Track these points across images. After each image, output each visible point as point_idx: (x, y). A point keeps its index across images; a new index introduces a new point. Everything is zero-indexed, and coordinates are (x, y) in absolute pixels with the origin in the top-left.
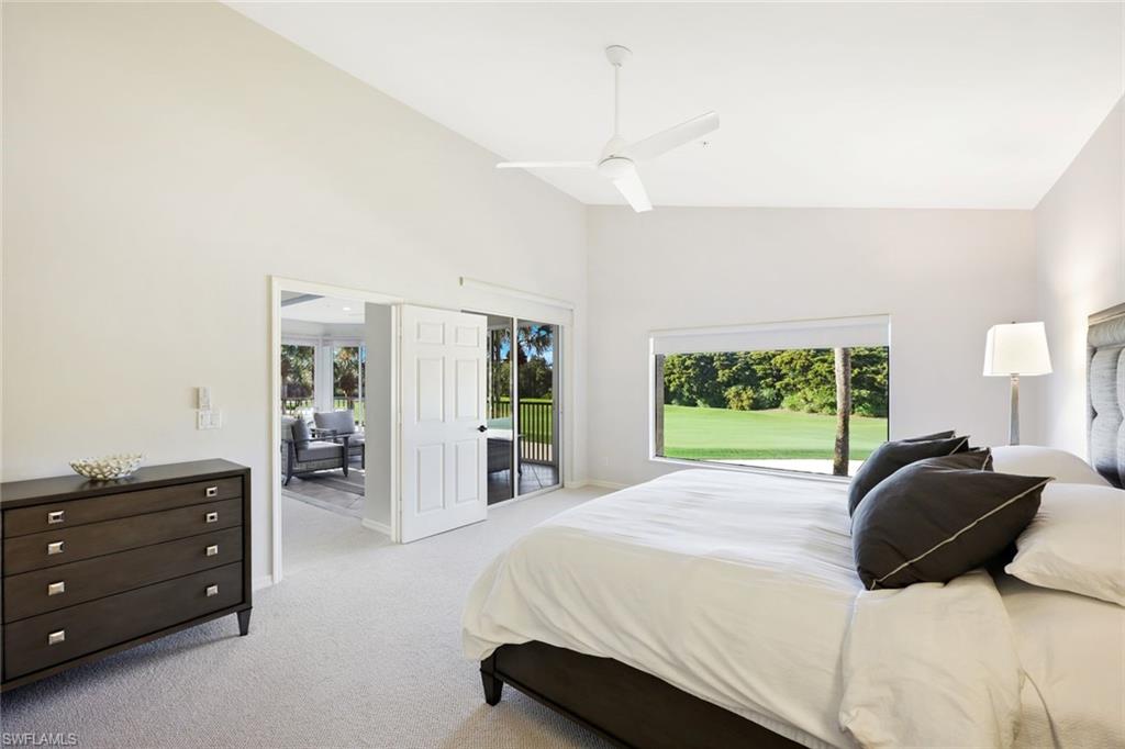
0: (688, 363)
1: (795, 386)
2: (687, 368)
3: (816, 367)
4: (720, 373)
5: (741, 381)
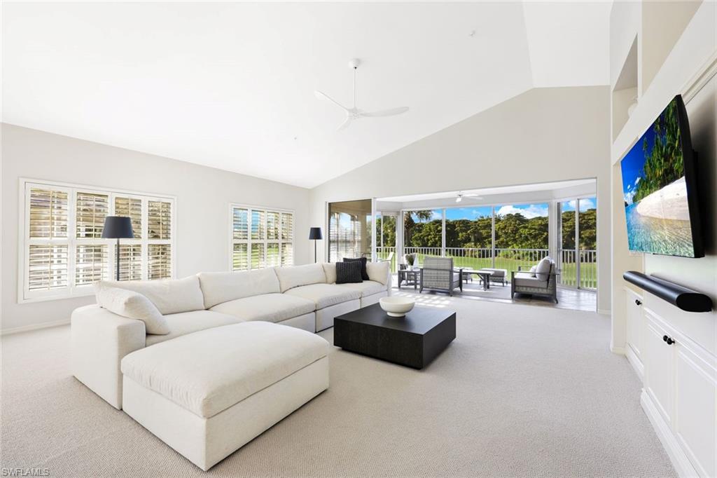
1: (507, 242)
3: (521, 230)
4: (460, 234)
5: (473, 239)
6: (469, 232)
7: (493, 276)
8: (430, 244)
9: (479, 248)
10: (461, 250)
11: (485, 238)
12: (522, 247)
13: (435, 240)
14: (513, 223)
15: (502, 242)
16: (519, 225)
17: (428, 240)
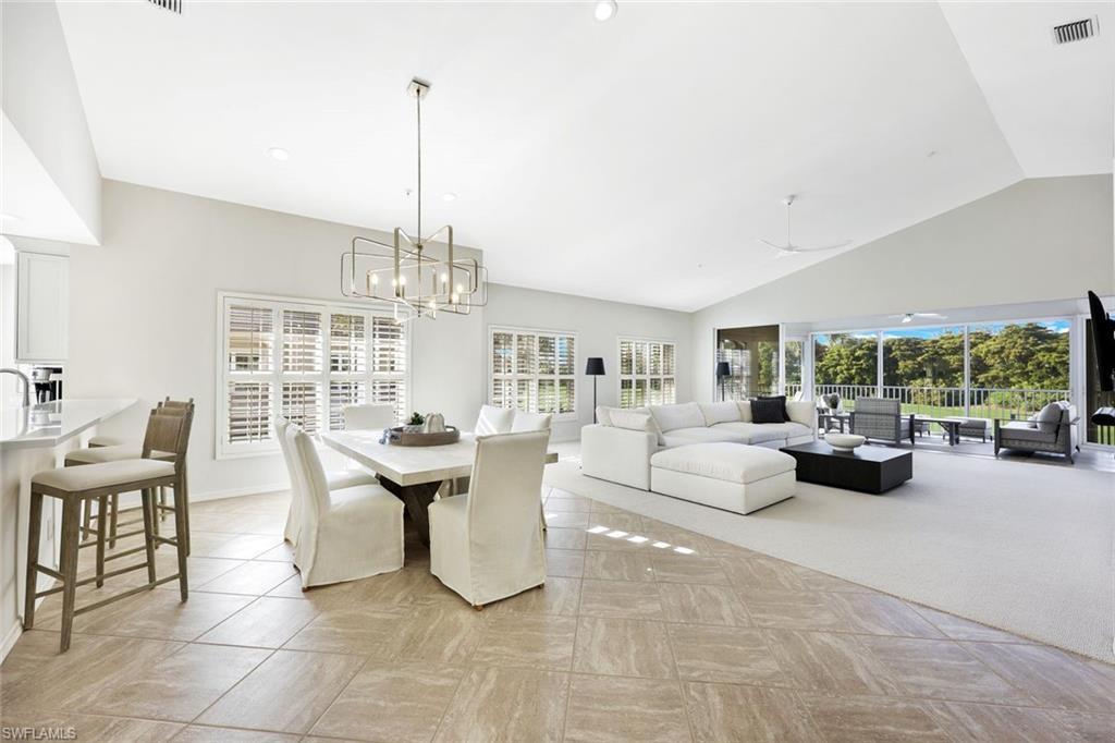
0: (858, 353)
1: (1006, 378)
2: (858, 359)
3: (1040, 356)
4: (901, 364)
5: (929, 373)
6: (919, 359)
7: (965, 426)
8: (839, 381)
9: (942, 387)
10: (903, 391)
11: (956, 371)
12: (1042, 387)
13: (850, 375)
14: (1020, 341)
15: (995, 378)
16: (1034, 345)
17: (836, 374)
